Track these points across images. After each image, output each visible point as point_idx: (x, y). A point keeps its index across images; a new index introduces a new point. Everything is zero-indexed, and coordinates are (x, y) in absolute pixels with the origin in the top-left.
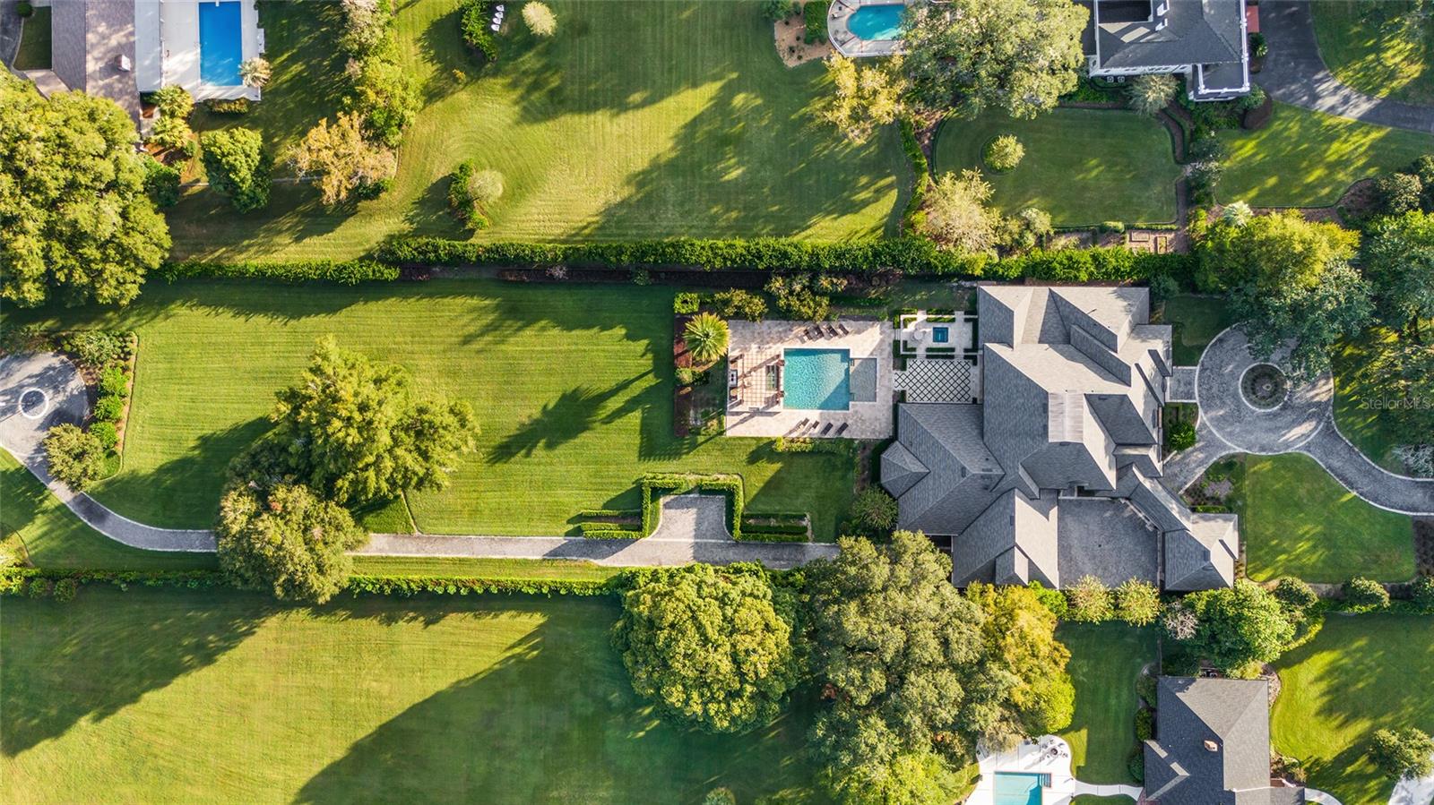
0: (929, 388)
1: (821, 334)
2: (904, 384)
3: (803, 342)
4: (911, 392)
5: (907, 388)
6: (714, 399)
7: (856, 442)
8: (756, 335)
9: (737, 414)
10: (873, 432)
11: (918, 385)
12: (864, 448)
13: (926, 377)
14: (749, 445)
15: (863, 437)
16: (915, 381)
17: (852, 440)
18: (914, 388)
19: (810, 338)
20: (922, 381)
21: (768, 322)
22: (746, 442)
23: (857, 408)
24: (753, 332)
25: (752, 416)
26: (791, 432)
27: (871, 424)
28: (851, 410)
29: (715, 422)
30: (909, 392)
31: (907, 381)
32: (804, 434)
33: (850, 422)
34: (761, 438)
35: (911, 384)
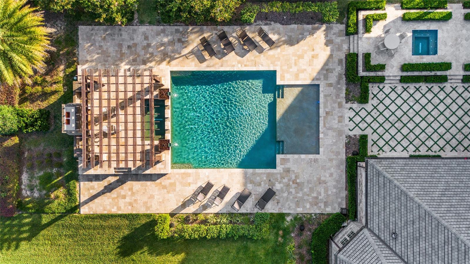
0: (405, 131)
1: (229, 46)
2: (363, 125)
3: (202, 60)
4: (375, 137)
5: (368, 132)
6: (59, 155)
7: (288, 219)
8: (125, 50)
9: (98, 178)
10: (315, 202)
11: (387, 125)
12: (302, 229)
13: (399, 113)
14: (118, 228)
15: (300, 210)
16: (381, 119)
17: (282, 216)
18: (381, 131)
19: (212, 53)
20: (393, 119)
21: (143, 29)
22: (112, 222)
23: (288, 165)
24: (120, 46)
25: (121, 182)
26: (184, 205)
27: (311, 190)
28: (280, 168)
29: (61, 192)
30: (372, 137)
31: (369, 119)
32: (205, 207)
33: (277, 187)
34: (136, 216)
35: (375, 125)
